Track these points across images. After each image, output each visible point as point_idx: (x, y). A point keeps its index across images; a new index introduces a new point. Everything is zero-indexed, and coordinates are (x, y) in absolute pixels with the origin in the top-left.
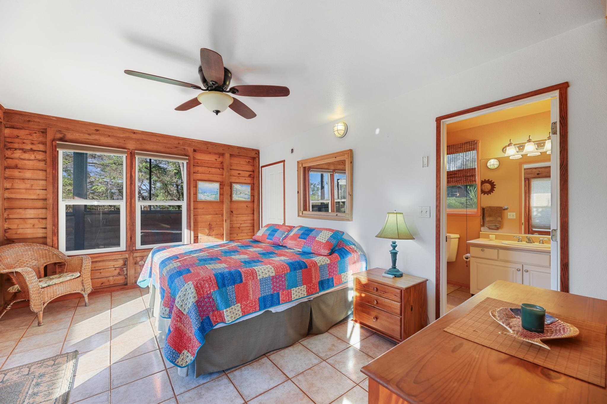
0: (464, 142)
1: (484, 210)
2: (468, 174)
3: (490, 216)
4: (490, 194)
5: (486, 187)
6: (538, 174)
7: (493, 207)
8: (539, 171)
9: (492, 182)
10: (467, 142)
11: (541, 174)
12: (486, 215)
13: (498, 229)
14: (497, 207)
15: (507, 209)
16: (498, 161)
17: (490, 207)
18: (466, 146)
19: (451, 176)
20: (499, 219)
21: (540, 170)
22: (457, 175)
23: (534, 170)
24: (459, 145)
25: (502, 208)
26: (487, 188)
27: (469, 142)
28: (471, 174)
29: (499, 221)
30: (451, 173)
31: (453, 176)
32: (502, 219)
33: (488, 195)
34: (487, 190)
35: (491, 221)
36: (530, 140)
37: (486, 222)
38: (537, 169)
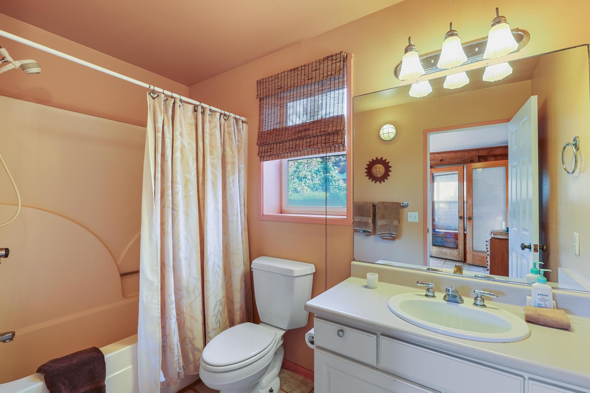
0: (322, 58)
1: (375, 208)
2: (330, 130)
3: (383, 217)
4: (384, 181)
5: (377, 170)
6: (441, 160)
7: (387, 203)
8: (442, 157)
9: (387, 161)
10: (328, 57)
11: (444, 160)
12: (378, 216)
13: (394, 239)
14: (393, 203)
15: (406, 206)
16: (394, 127)
17: (383, 203)
18: (326, 64)
19: (300, 135)
20: (396, 223)
21: (443, 155)
22: (311, 132)
23: (437, 156)
24: (314, 65)
25: (399, 204)
26: (379, 171)
27: (332, 56)
28: (334, 129)
29: (396, 226)
30: (300, 129)
31: (303, 134)
32: (399, 222)
33: (380, 182)
34: (379, 175)
35: (385, 225)
36: (451, 31)
37: (377, 228)
38: (440, 154)
